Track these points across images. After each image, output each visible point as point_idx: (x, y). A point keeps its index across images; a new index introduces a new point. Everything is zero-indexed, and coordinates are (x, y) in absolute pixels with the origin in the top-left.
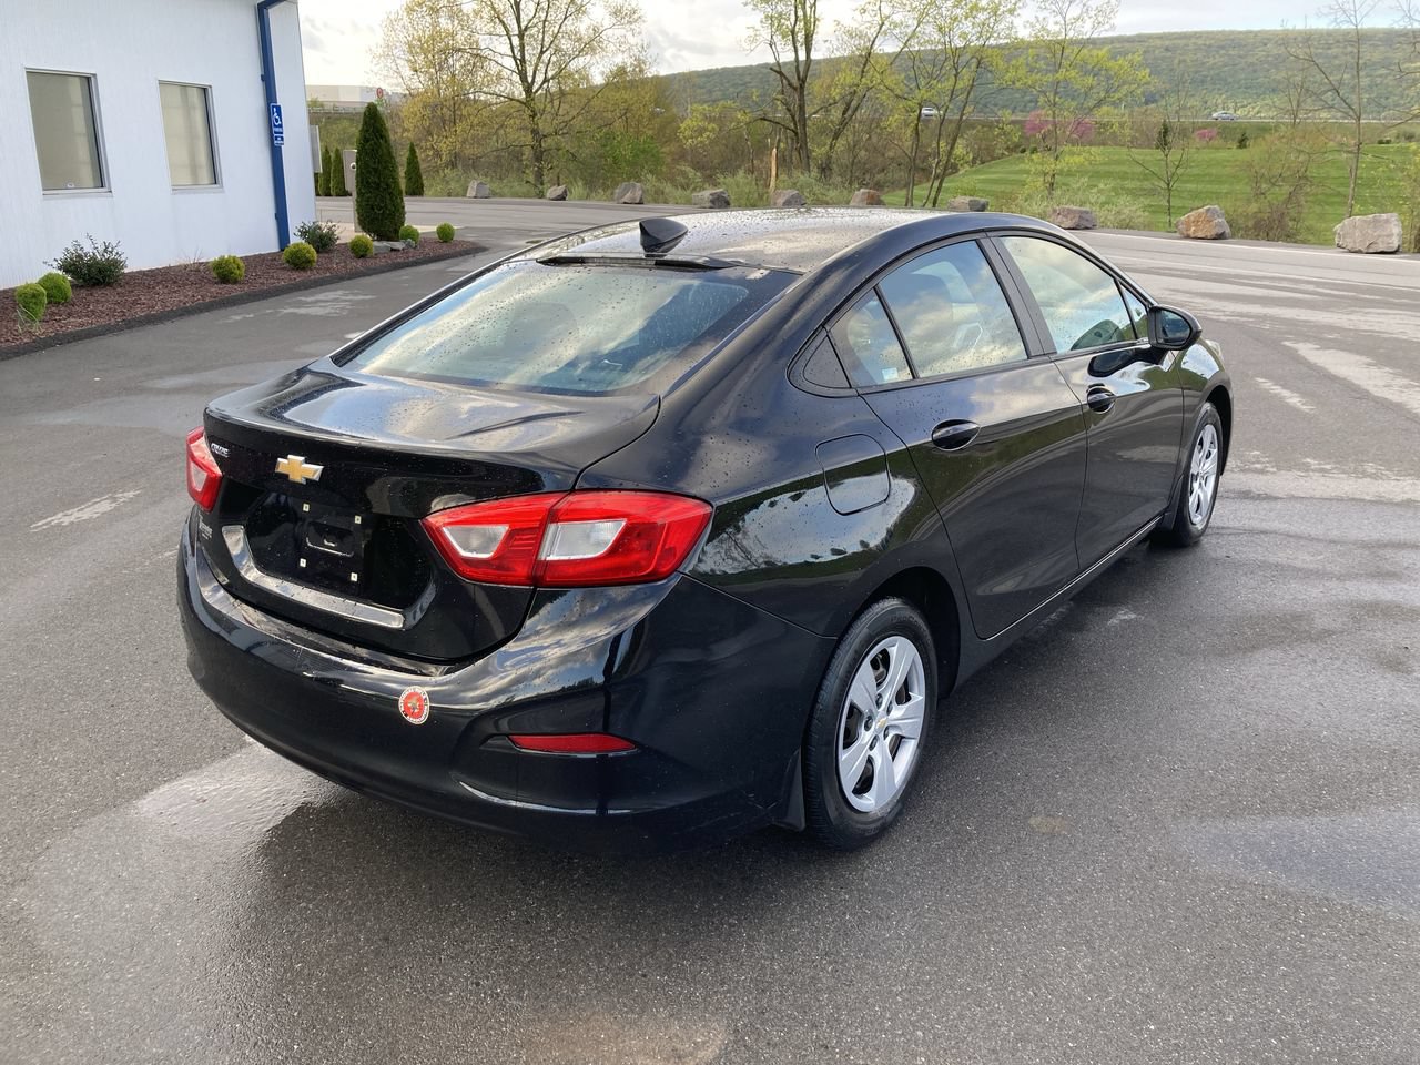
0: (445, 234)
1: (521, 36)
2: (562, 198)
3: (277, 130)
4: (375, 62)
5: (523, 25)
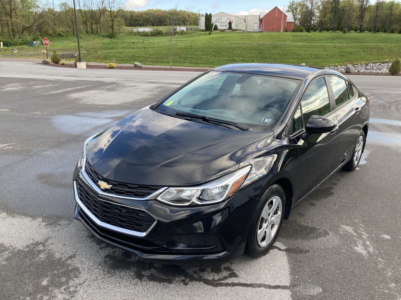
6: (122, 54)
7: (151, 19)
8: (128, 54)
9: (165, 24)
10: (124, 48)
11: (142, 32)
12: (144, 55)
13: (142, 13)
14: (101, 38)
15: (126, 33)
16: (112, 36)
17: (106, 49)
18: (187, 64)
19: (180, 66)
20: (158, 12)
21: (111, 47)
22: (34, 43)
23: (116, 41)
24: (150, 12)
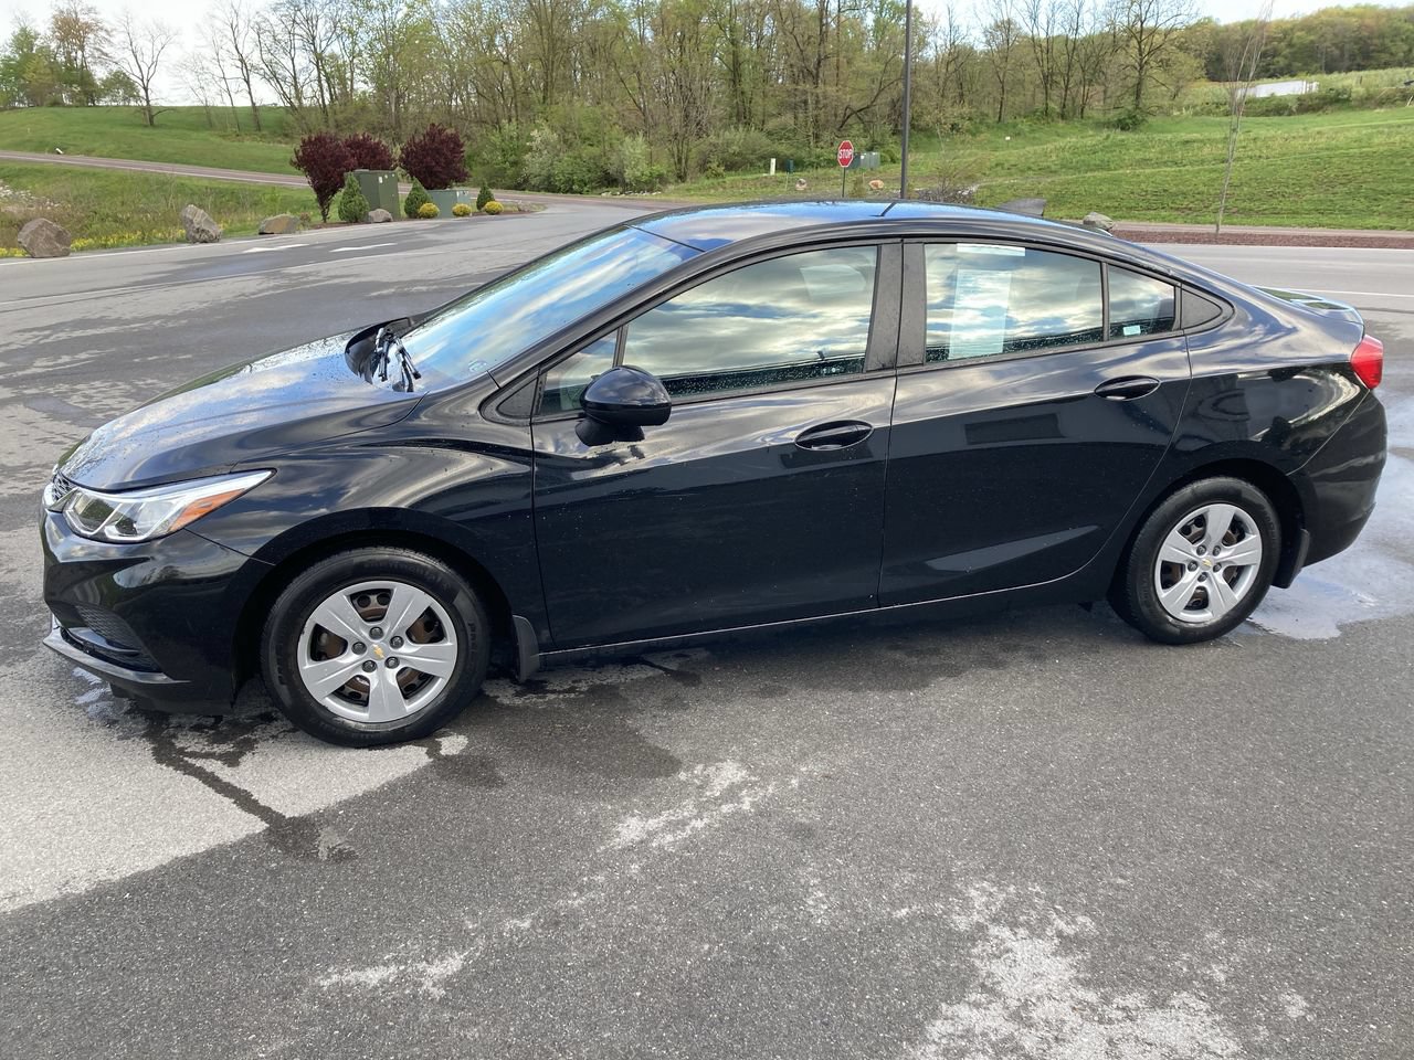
6: (1120, 187)
7: (1328, 44)
8: (1143, 186)
9: (1383, 61)
10: (1145, 162)
11: (1264, 100)
12: (1202, 188)
13: (1289, 26)
14: (1091, 133)
15: (1198, 108)
16: (1129, 121)
17: (1077, 169)
18: (1375, 221)
19: (1340, 226)
20: (1361, 16)
21: (1098, 162)
22: (862, 157)
23: (1123, 141)
24: (1324, 18)
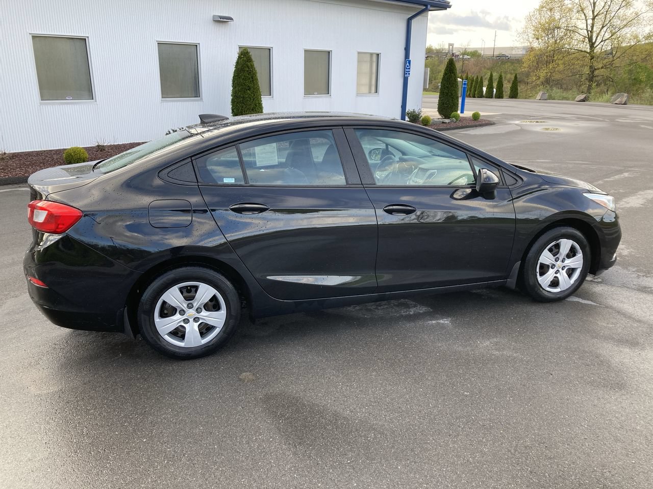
0: (476, 117)
1: (593, 19)
2: (583, 100)
3: (407, 70)
4: (518, 36)
5: (595, 14)
